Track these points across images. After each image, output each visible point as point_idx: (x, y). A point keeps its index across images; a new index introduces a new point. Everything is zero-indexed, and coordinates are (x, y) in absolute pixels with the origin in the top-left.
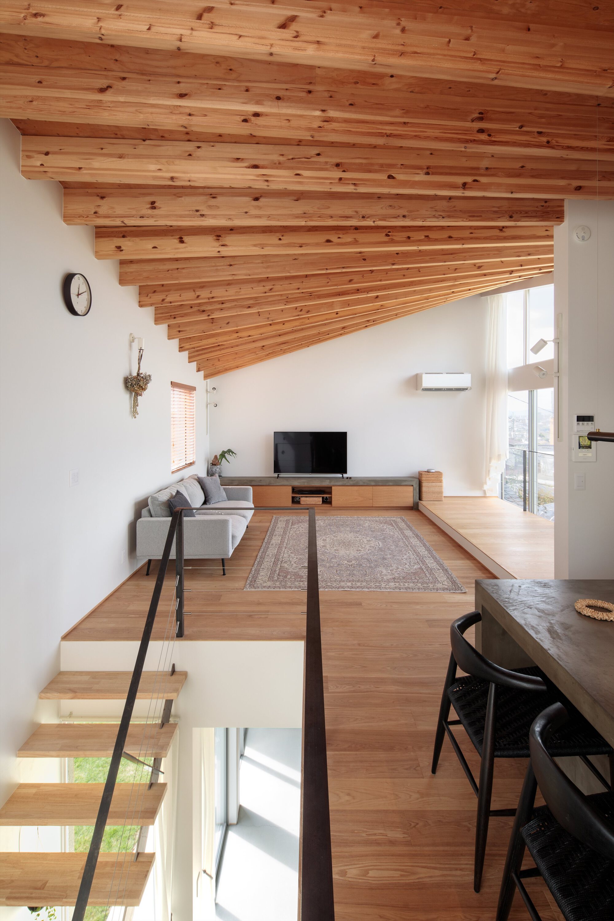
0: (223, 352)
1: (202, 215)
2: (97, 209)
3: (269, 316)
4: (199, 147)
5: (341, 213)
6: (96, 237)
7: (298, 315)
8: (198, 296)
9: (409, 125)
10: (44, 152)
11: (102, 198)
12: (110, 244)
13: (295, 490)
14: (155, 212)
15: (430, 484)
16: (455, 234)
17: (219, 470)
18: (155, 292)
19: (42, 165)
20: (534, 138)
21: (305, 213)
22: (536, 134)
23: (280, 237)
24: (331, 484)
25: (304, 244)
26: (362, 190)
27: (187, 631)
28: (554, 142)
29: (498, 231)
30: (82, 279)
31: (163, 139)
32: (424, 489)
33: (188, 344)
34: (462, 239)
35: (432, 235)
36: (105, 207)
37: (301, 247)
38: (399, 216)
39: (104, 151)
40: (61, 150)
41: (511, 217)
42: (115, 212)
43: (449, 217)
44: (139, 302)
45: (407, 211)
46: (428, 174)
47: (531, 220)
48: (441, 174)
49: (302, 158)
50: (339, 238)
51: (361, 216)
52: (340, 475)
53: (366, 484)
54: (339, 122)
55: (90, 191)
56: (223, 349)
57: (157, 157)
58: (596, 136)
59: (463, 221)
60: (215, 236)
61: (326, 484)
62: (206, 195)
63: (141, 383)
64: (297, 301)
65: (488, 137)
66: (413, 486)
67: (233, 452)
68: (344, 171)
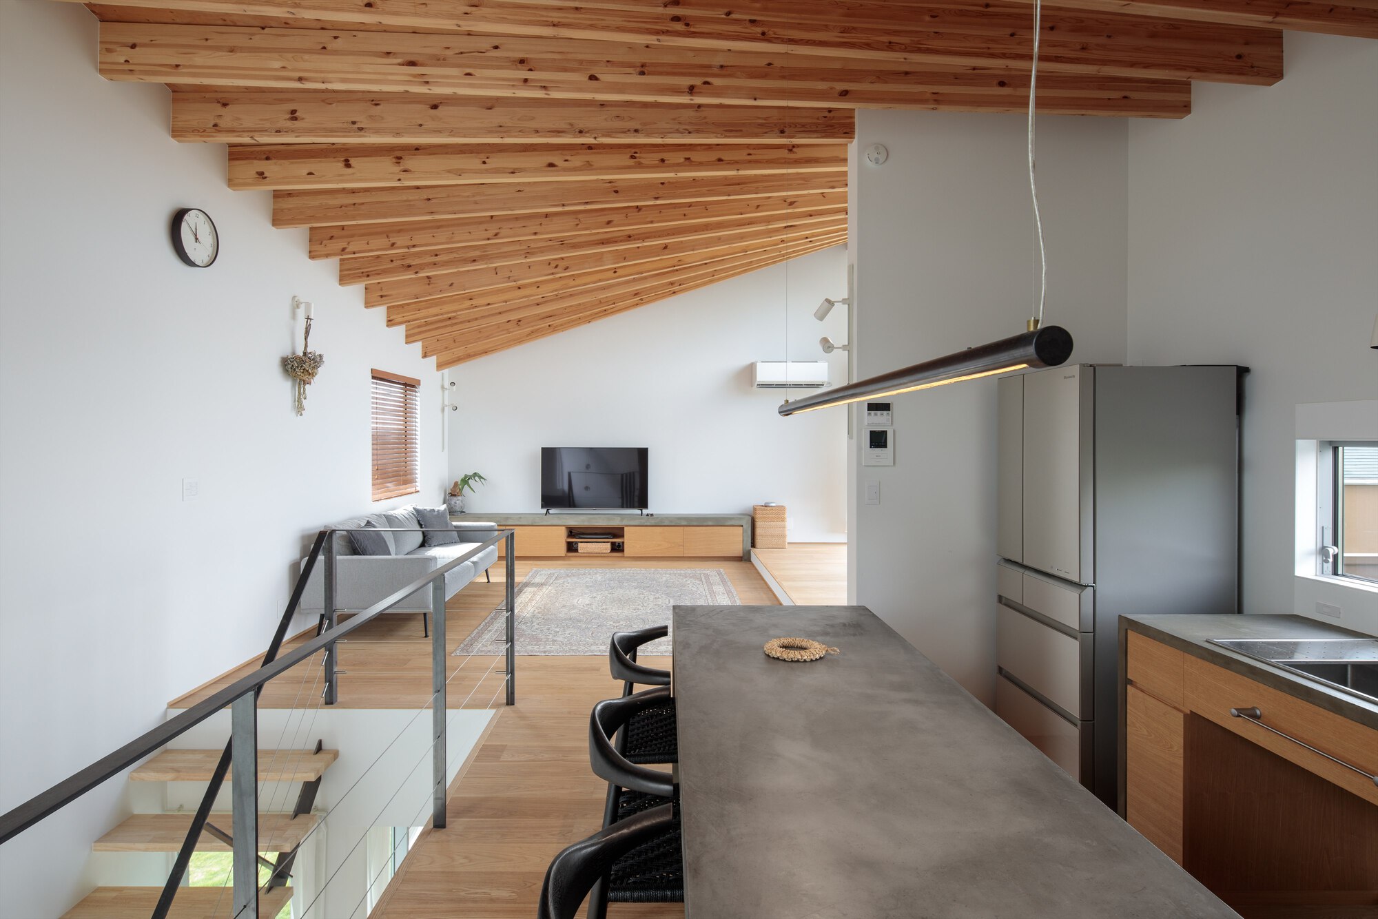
0: (455, 328)
1: (361, 129)
2: (218, 121)
3: (510, 274)
4: (336, 38)
5: (550, 126)
6: (230, 159)
7: (553, 274)
8: (393, 244)
9: (583, 11)
10: (130, 45)
11: (225, 105)
12: (249, 169)
13: (572, 532)
14: (297, 124)
15: (769, 523)
16: (726, 156)
17: (461, 504)
18: (332, 237)
19: (127, 61)
20: (746, 28)
21: (501, 126)
22: (747, 22)
23: (484, 160)
24: (623, 524)
25: (517, 169)
26: (555, 95)
27: (340, 697)
28: (771, 34)
29: (786, 151)
30: (201, 216)
31: (287, 26)
32: (758, 531)
33: (399, 316)
34: (737, 162)
35: (695, 156)
36: (227, 117)
37: (513, 173)
38: (629, 131)
39: (209, 43)
40: (152, 41)
41: (782, 132)
42: (242, 124)
43: (698, 131)
44: (310, 252)
45: (641, 124)
46: (642, 73)
47: (810, 136)
48: (661, 73)
49: (474, 52)
50: (566, 161)
51: (577, 130)
52: (638, 511)
53: (673, 524)
54: (492, 7)
55: (208, 95)
56: (456, 324)
57: (280, 51)
58: (826, 26)
59: (717, 137)
60: (395, 158)
61: (615, 523)
62: (366, 101)
63: (306, 366)
64: (542, 252)
65: (686, 27)
66: (742, 526)
67: (480, 477)
68: (530, 70)
